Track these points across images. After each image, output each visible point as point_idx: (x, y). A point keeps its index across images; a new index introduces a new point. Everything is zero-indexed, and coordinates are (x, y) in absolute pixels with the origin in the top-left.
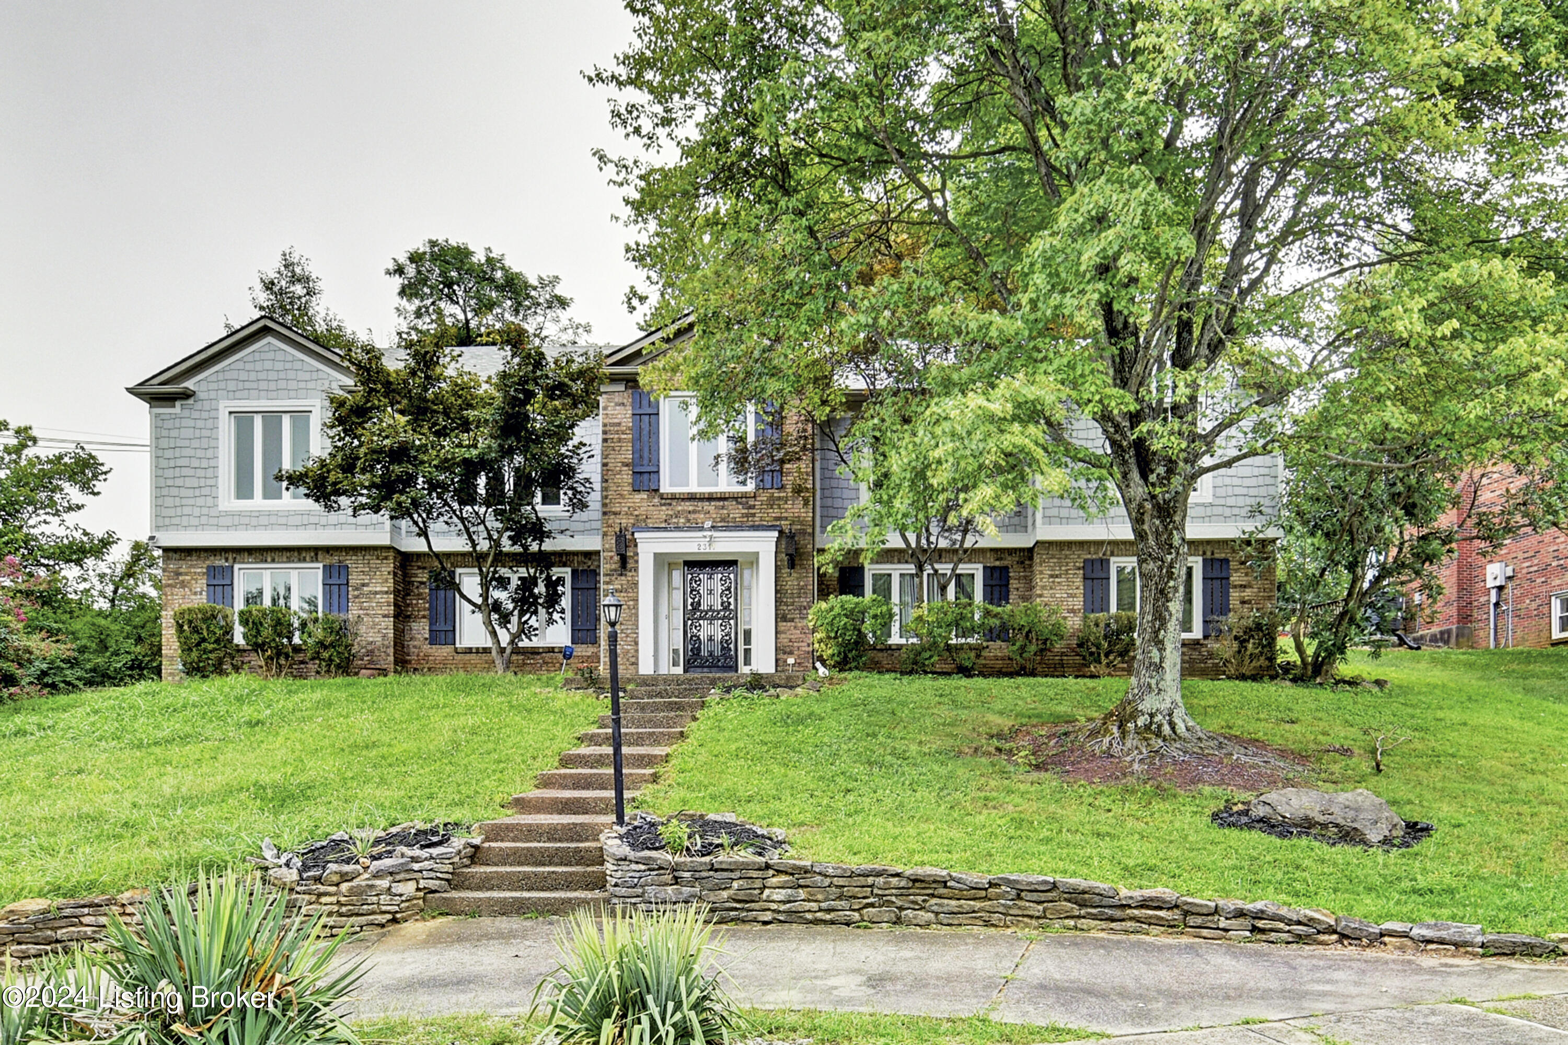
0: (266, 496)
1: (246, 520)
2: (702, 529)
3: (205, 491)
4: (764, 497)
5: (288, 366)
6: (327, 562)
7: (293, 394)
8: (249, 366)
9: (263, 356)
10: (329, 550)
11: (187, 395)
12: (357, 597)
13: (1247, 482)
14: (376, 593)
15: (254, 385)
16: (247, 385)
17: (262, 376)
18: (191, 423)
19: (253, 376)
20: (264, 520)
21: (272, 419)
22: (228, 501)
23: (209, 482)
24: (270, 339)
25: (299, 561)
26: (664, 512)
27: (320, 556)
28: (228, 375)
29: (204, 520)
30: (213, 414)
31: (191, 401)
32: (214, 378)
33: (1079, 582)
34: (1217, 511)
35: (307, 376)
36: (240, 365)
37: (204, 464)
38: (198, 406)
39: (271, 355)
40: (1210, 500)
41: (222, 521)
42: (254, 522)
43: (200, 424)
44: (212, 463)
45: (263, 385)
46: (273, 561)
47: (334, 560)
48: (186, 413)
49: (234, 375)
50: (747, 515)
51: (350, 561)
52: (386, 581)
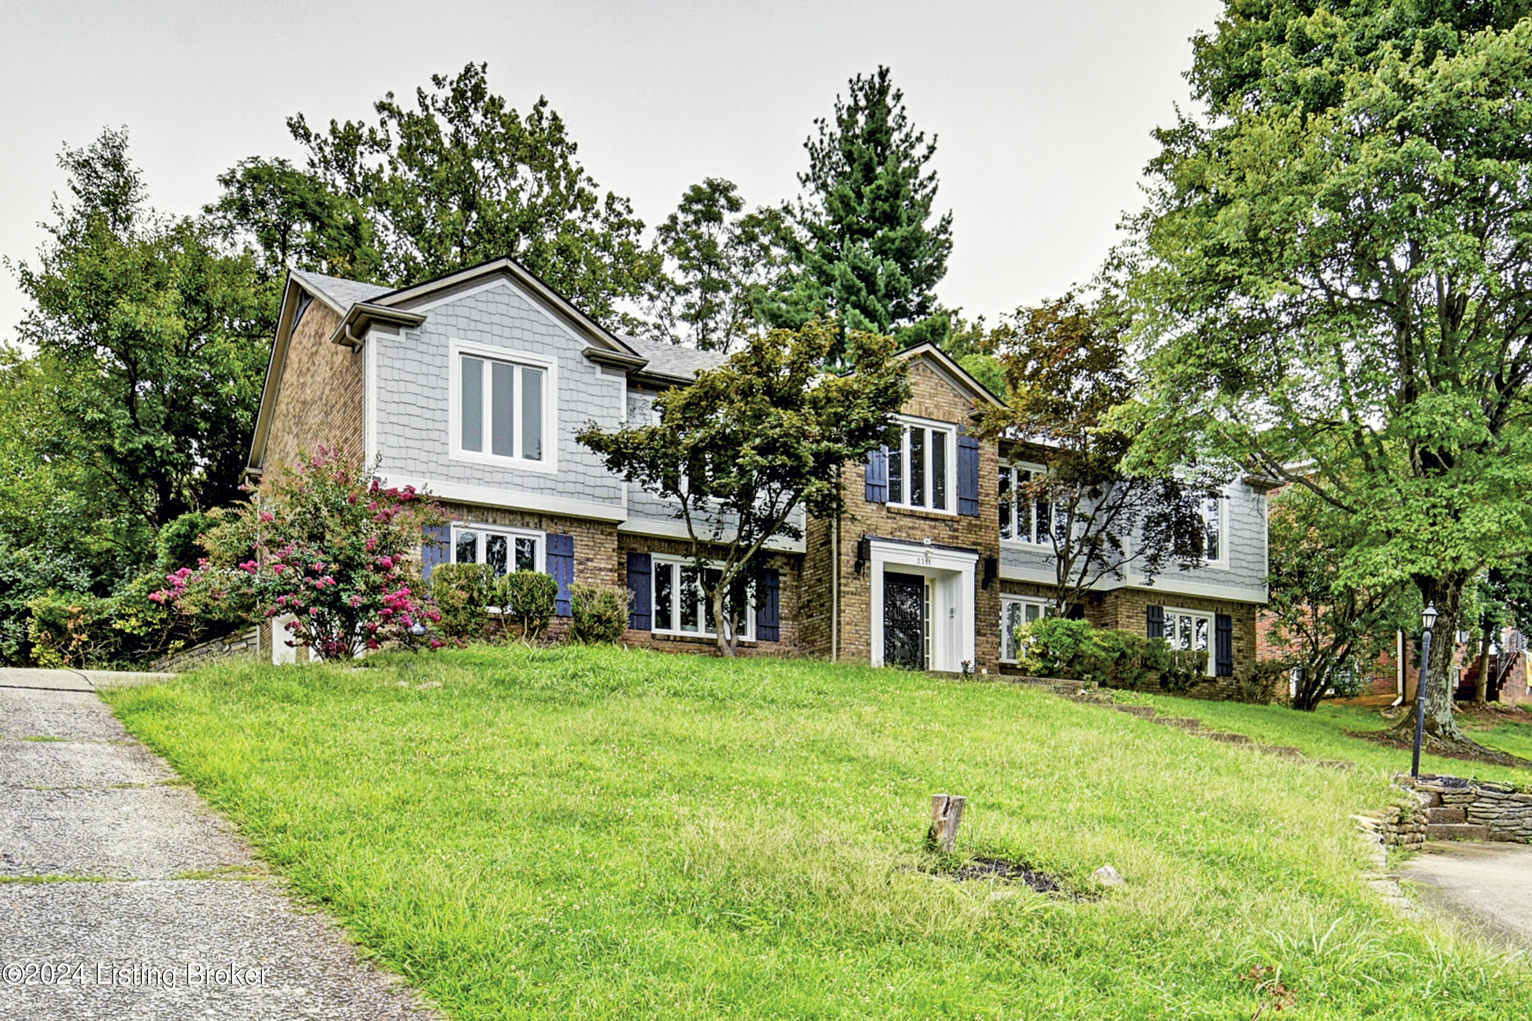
0: (495, 451)
1: (479, 474)
2: (921, 544)
3: (434, 435)
4: (964, 523)
5: (524, 314)
6: (551, 531)
7: (528, 345)
8: (481, 306)
9: (498, 298)
10: (554, 518)
11: (414, 324)
12: (581, 571)
13: (1249, 558)
14: (601, 569)
15: (487, 328)
16: (480, 326)
17: (496, 319)
18: (417, 356)
19: (486, 318)
20: (498, 477)
21: (503, 368)
22: (456, 451)
23: (438, 426)
24: (503, 281)
25: (523, 526)
26: (890, 525)
27: (544, 525)
28: (459, 311)
29: (432, 467)
30: (442, 351)
31: (417, 332)
32: (443, 311)
33: (1144, 623)
34: (1232, 577)
35: (543, 330)
36: (472, 303)
37: (432, 404)
38: (425, 338)
39: (506, 299)
40: (1227, 568)
41: (453, 471)
42: (487, 477)
43: (427, 359)
44: (441, 405)
45: (497, 330)
46: (495, 522)
47: (559, 529)
48: (412, 344)
49: (466, 312)
50: (952, 537)
51: (575, 532)
52: (610, 558)
